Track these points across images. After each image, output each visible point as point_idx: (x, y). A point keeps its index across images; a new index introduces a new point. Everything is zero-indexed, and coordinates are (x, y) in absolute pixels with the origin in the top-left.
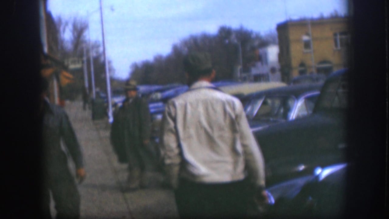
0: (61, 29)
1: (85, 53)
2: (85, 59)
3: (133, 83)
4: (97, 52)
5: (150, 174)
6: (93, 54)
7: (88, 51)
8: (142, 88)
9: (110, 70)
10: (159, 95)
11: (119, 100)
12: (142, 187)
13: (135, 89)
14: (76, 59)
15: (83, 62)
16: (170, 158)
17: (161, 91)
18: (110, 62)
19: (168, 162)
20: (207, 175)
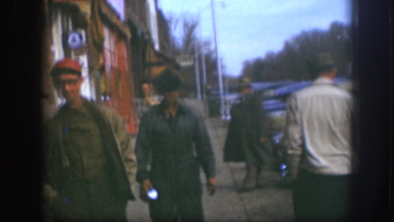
0: (172, 27)
1: (196, 50)
2: (197, 56)
3: (247, 80)
4: (208, 49)
5: (266, 173)
6: (204, 51)
7: (199, 48)
8: (257, 86)
9: (223, 67)
10: (272, 93)
11: (232, 98)
12: (259, 187)
13: (249, 87)
14: (188, 56)
15: (195, 60)
16: (292, 148)
17: (274, 88)
18: (221, 59)
19: (290, 152)
20: (326, 167)
